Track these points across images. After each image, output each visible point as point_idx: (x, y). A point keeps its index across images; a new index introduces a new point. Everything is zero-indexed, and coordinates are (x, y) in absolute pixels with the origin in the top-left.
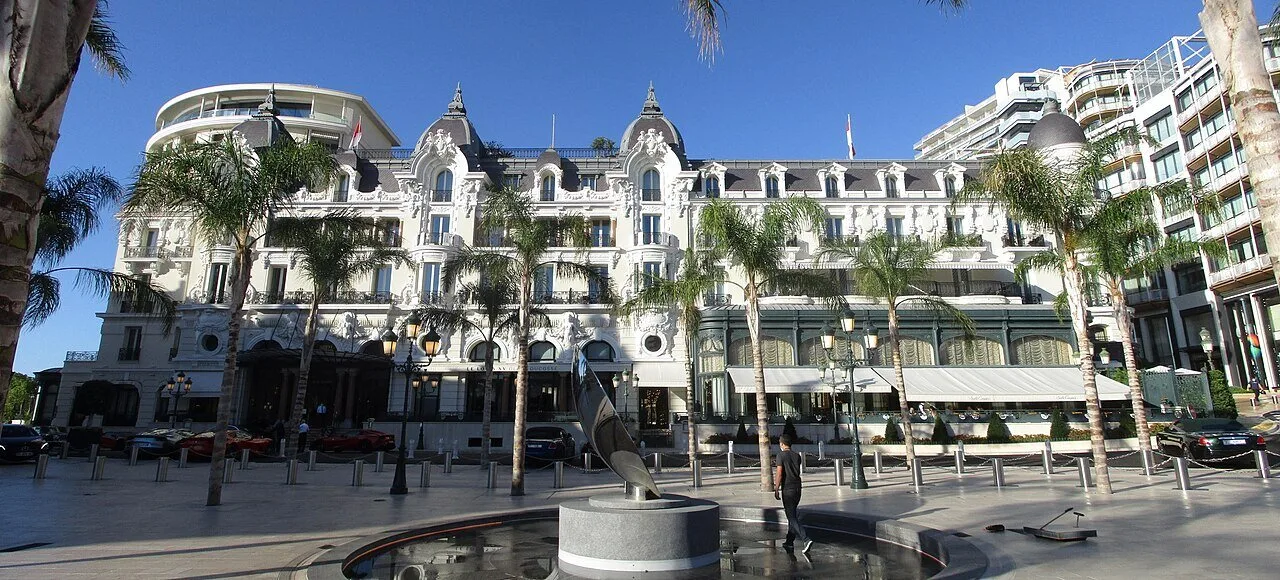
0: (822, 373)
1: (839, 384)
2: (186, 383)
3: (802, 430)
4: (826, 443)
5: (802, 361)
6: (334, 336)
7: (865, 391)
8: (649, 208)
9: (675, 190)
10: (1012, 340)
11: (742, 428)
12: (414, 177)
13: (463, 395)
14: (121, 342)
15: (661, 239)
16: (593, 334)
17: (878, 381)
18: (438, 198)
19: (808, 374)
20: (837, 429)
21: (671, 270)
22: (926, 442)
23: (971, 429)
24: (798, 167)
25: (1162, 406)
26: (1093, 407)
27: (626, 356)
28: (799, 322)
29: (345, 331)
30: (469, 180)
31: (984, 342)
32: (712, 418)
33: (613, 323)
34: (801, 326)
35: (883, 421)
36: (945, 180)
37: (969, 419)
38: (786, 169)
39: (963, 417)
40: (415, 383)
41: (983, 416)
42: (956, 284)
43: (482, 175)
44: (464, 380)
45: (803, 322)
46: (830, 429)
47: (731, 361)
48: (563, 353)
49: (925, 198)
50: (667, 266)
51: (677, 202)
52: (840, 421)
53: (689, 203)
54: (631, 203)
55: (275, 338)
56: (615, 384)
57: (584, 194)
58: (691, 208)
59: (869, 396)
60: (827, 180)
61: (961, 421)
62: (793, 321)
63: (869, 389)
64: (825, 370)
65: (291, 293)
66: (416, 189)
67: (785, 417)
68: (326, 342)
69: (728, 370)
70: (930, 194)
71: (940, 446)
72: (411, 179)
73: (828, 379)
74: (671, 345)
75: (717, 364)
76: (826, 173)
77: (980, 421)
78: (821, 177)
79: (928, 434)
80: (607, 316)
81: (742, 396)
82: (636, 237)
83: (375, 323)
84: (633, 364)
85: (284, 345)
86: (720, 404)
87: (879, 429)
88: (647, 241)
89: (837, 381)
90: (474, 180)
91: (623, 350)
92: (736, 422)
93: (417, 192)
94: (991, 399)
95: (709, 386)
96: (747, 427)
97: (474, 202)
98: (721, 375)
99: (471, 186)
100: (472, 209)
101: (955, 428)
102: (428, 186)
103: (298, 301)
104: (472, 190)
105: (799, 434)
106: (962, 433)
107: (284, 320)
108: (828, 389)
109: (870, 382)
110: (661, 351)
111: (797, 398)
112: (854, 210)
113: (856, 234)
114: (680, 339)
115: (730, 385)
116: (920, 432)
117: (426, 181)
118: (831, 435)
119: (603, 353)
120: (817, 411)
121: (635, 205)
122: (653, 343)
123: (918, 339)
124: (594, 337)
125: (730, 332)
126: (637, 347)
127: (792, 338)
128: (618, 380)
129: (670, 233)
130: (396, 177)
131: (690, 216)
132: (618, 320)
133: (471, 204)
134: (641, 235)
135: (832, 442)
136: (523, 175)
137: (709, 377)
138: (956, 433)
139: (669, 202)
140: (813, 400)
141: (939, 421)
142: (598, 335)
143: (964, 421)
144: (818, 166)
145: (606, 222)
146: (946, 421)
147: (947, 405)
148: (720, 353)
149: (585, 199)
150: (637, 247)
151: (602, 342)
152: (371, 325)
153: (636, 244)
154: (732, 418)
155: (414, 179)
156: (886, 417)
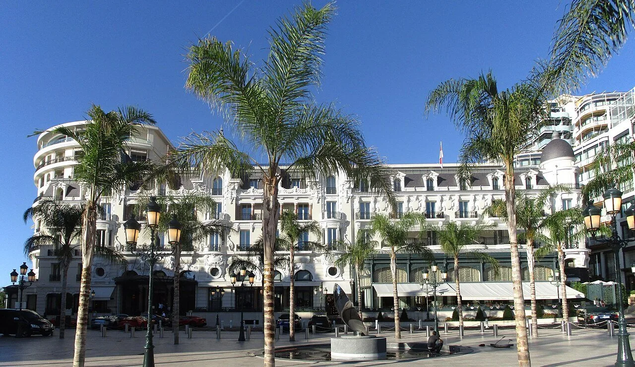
0: (422, 286)
1: (430, 292)
2: (92, 293)
3: (410, 315)
4: (422, 321)
5: (411, 280)
6: (165, 268)
7: (443, 295)
8: (329, 198)
9: (344, 188)
10: (522, 268)
11: (380, 314)
12: (202, 181)
13: (234, 299)
14: (49, 272)
15: (336, 215)
16: (301, 267)
17: (449, 290)
18: (215, 193)
19: (414, 287)
20: (428, 314)
21: (342, 231)
22: (472, 320)
23: (496, 313)
24: (412, 173)
25: (594, 301)
26: (533, 303)
27: (319, 278)
28: (410, 260)
29: (170, 266)
30: (232, 183)
31: (507, 269)
32: (364, 309)
33: (311, 261)
34: (411, 262)
35: (452, 310)
36: (493, 179)
37: (495, 309)
38: (405, 175)
39: (492, 308)
40: (213, 293)
41: (502, 307)
42: (495, 237)
43: (239, 180)
44: (234, 291)
45: (413, 260)
46: (424, 315)
47: (375, 280)
48: (286, 278)
49: (481, 190)
50: (340, 230)
51: (345, 194)
52: (430, 310)
53: (352, 195)
54: (320, 195)
55: (134, 270)
56: (315, 292)
57: (294, 190)
58: (353, 198)
59: (445, 298)
60: (428, 181)
61: (491, 310)
62: (407, 259)
63: (445, 294)
64: (423, 285)
65: (140, 246)
66: (203, 188)
67: (402, 309)
68: (161, 272)
69: (373, 285)
70: (484, 188)
71: (479, 322)
72: (200, 183)
73: (425, 289)
74: (342, 272)
75: (367, 282)
76: (427, 176)
77: (501, 309)
78: (425, 179)
79: (474, 317)
80: (308, 257)
81: (380, 298)
82: (323, 214)
83: (186, 261)
84: (322, 282)
85: (139, 273)
86: (368, 303)
87: (450, 314)
88: (329, 217)
89: (429, 290)
90: (234, 183)
91: (317, 276)
92: (377, 311)
93: (204, 190)
94: (507, 299)
95: (363, 294)
96: (383, 313)
97: (235, 195)
98: (369, 288)
99: (232, 187)
100: (233, 199)
101: (488, 313)
102: (209, 187)
103: (144, 250)
104: (234, 189)
105: (409, 317)
106: (491, 315)
107: (138, 260)
108: (424, 295)
109: (446, 290)
110: (337, 275)
111: (408, 299)
112: (442, 197)
113: (442, 211)
114: (347, 269)
115: (374, 292)
116: (470, 315)
117: (208, 183)
118: (425, 317)
119: (306, 277)
120: (418, 305)
121: (322, 196)
122: (332, 271)
123: (472, 268)
124: (301, 268)
125: (374, 265)
126: (325, 273)
127: (406, 268)
128: (317, 291)
129: (341, 212)
130: (192, 181)
131: (352, 202)
132: (314, 259)
133: (233, 196)
134: (326, 213)
135: (425, 321)
136: (260, 180)
137: (363, 289)
138: (488, 316)
139: (341, 194)
140: (416, 300)
141: (479, 310)
142: (304, 267)
143: (493, 310)
144: (423, 172)
145: (306, 206)
146: (483, 310)
147: (485, 302)
148: (369, 276)
149: (295, 193)
150: (323, 220)
151: (305, 270)
152: (184, 263)
153: (323, 218)
154: (374, 309)
155: (201, 183)
156: (453, 308)
